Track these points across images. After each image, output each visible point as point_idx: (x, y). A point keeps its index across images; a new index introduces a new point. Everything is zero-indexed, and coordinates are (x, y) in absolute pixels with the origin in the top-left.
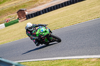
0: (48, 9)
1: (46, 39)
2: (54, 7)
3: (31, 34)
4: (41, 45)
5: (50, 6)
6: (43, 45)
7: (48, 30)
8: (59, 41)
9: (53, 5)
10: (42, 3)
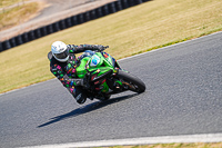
0: (23, 36)
1: (105, 84)
2: (35, 31)
3: (65, 72)
4: (89, 102)
5: (27, 30)
6: (96, 100)
7: (110, 59)
8: (140, 89)
9: (33, 28)
10: (10, 22)
